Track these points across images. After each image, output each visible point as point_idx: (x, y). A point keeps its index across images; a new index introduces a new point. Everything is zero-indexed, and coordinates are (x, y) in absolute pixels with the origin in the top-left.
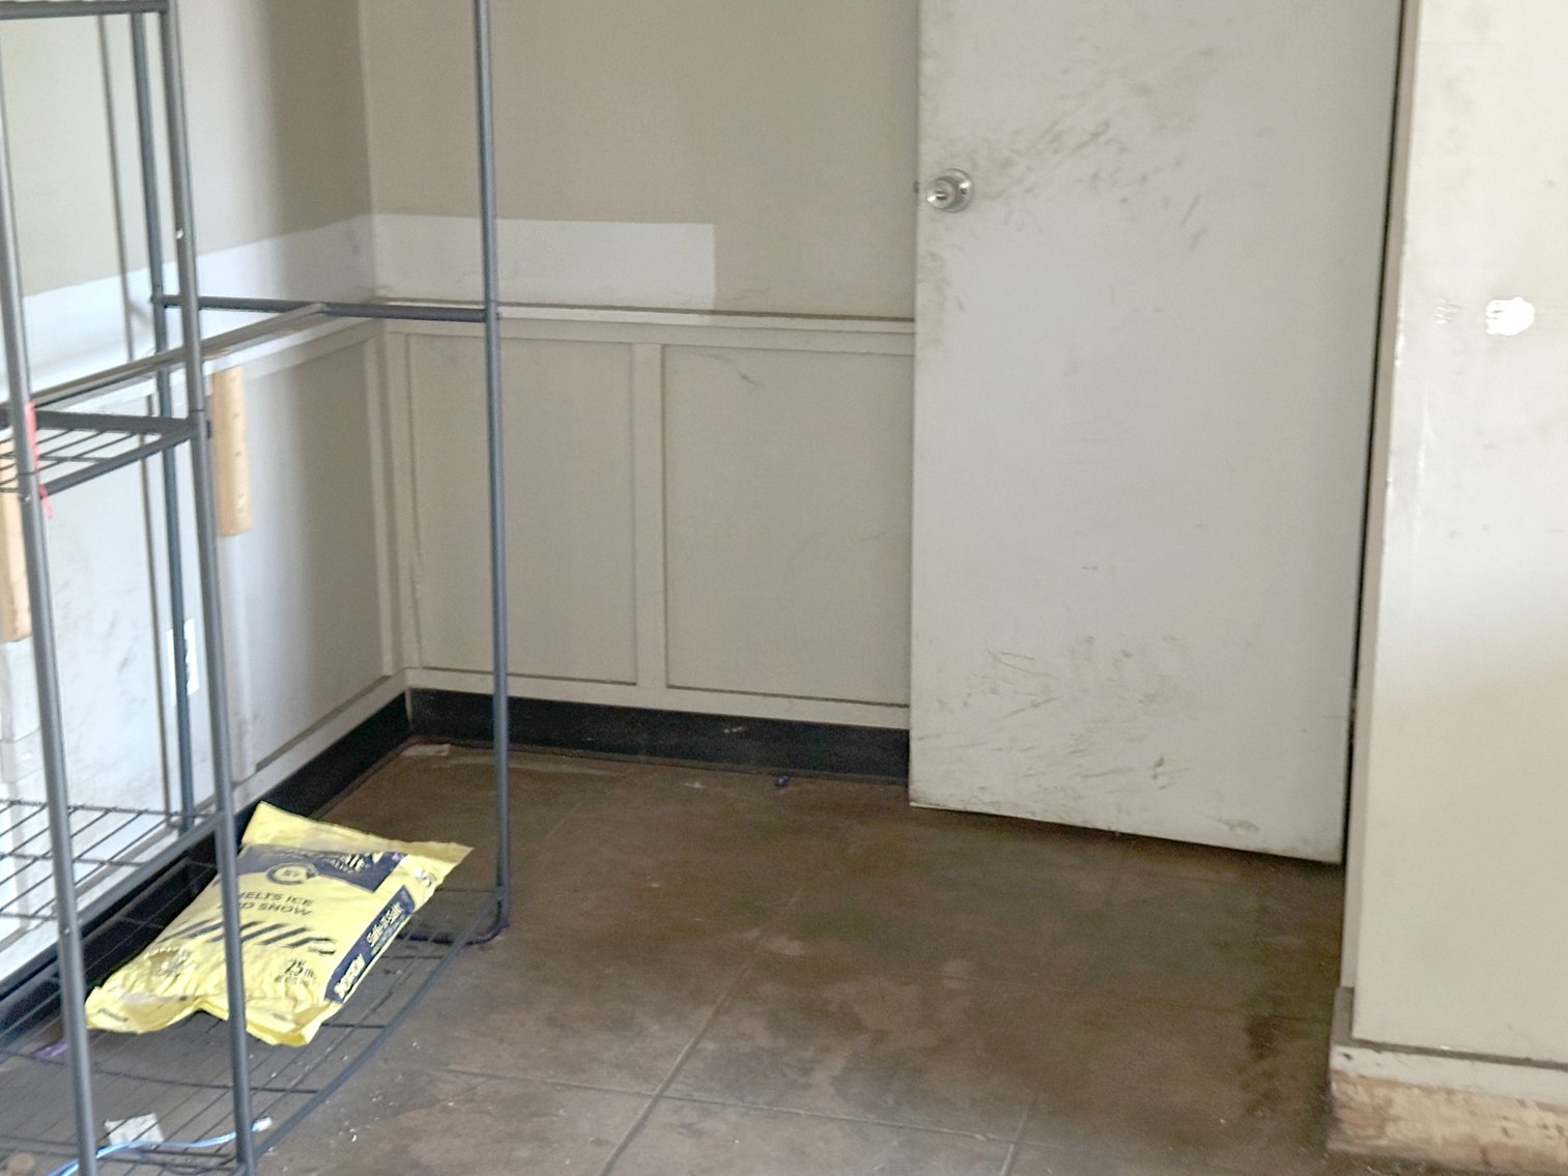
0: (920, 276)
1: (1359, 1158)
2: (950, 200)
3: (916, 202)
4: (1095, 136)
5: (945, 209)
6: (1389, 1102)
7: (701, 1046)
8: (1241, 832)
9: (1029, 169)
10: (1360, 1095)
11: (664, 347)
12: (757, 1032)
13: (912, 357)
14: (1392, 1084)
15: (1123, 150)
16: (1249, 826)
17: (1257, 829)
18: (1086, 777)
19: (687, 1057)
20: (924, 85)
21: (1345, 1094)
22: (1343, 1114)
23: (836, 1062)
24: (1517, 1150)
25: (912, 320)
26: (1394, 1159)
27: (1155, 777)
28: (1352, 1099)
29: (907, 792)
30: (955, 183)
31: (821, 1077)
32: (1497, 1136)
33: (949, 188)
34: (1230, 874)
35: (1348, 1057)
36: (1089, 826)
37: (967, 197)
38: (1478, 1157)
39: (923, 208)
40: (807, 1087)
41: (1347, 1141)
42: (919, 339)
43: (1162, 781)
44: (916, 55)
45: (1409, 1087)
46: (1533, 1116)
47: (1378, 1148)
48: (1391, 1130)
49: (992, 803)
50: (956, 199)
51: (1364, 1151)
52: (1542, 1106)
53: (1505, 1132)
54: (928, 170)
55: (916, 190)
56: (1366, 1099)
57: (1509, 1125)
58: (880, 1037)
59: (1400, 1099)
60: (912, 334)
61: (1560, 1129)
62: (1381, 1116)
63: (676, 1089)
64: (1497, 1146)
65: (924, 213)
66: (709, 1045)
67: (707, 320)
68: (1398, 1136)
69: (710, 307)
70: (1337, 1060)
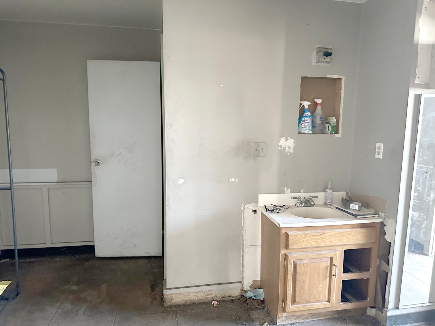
0: (92, 175)
1: (168, 306)
2: (96, 164)
3: (91, 165)
4: (119, 154)
5: (96, 165)
6: (172, 297)
7: (58, 311)
8: (148, 254)
9: (109, 159)
10: (168, 297)
11: (48, 188)
12: (68, 306)
13: (92, 187)
14: (172, 294)
15: (123, 156)
16: (148, 253)
17: (150, 253)
18: (124, 249)
19: (55, 314)
20: (91, 147)
21: (166, 297)
22: (166, 300)
23: (83, 309)
24: (190, 300)
25: (91, 182)
26: (173, 305)
27: (134, 247)
28: (167, 298)
29: (95, 255)
30: (97, 162)
31: (80, 312)
32: (188, 299)
33: (96, 162)
34: (146, 261)
35: (166, 291)
36: (125, 256)
37: (99, 163)
38: (185, 302)
39: (92, 165)
40: (78, 315)
41: (167, 304)
42: (93, 185)
43: (135, 248)
44: (90, 143)
45: (175, 294)
46: (192, 294)
47: (171, 304)
48: (173, 301)
49: (109, 255)
50: (97, 163)
51: (169, 305)
52: (194, 293)
53: (189, 297)
54: (92, 160)
55: (91, 163)
56: (169, 297)
57: (189, 296)
58: (91, 302)
59: (174, 296)
60: (92, 184)
61: (196, 296)
62: (171, 299)
63: (53, 321)
64: (188, 300)
65: (92, 166)
66: (59, 310)
67: (56, 184)
68: (174, 302)
69: (56, 181)
70: (164, 292)
